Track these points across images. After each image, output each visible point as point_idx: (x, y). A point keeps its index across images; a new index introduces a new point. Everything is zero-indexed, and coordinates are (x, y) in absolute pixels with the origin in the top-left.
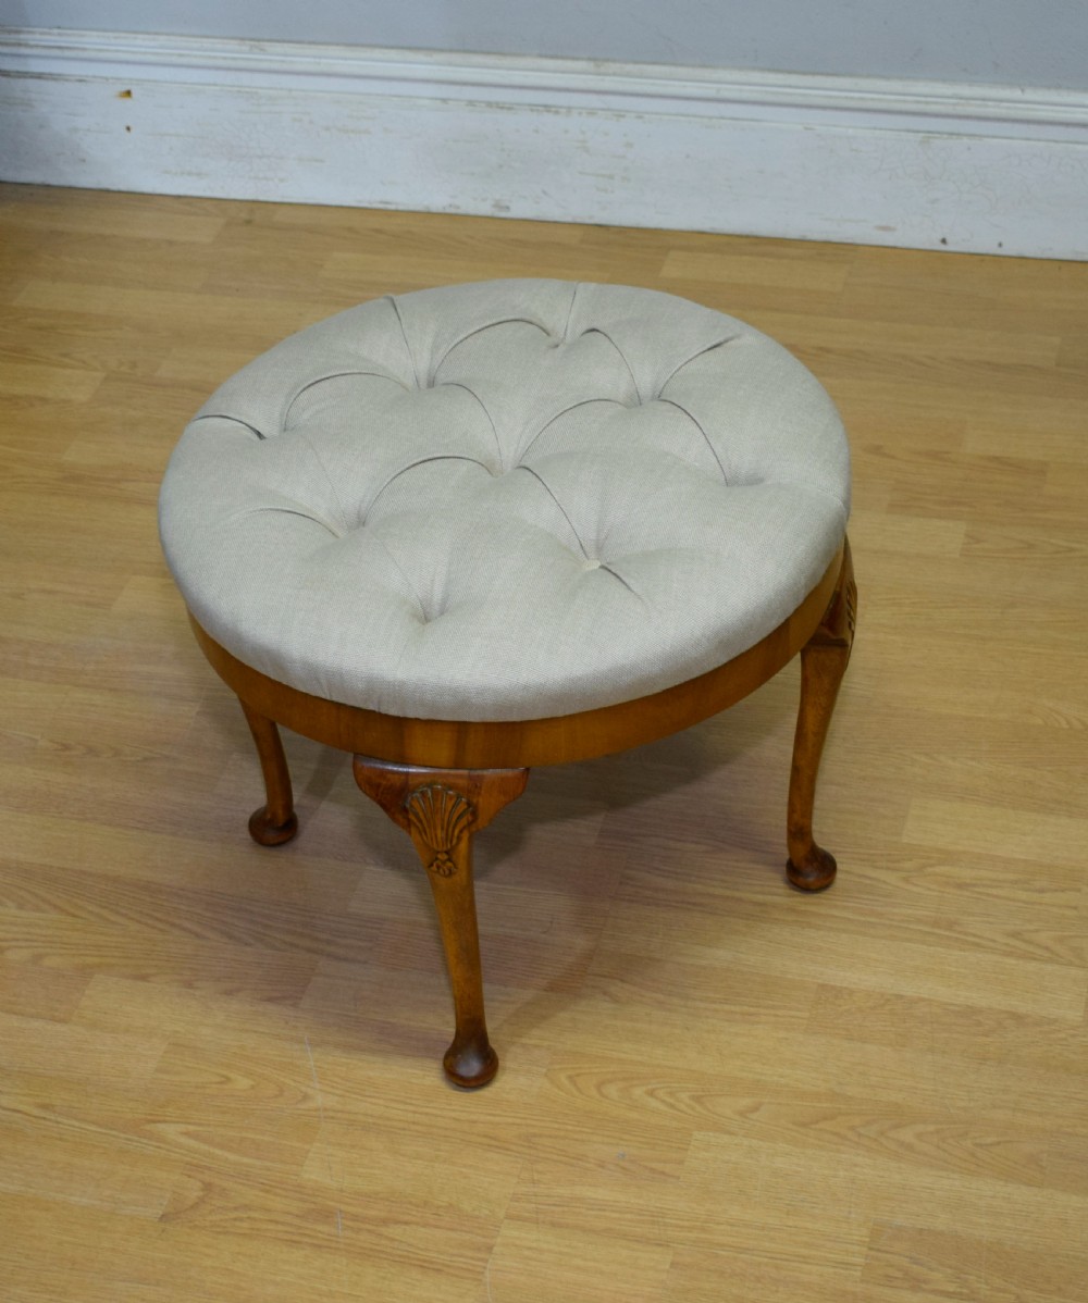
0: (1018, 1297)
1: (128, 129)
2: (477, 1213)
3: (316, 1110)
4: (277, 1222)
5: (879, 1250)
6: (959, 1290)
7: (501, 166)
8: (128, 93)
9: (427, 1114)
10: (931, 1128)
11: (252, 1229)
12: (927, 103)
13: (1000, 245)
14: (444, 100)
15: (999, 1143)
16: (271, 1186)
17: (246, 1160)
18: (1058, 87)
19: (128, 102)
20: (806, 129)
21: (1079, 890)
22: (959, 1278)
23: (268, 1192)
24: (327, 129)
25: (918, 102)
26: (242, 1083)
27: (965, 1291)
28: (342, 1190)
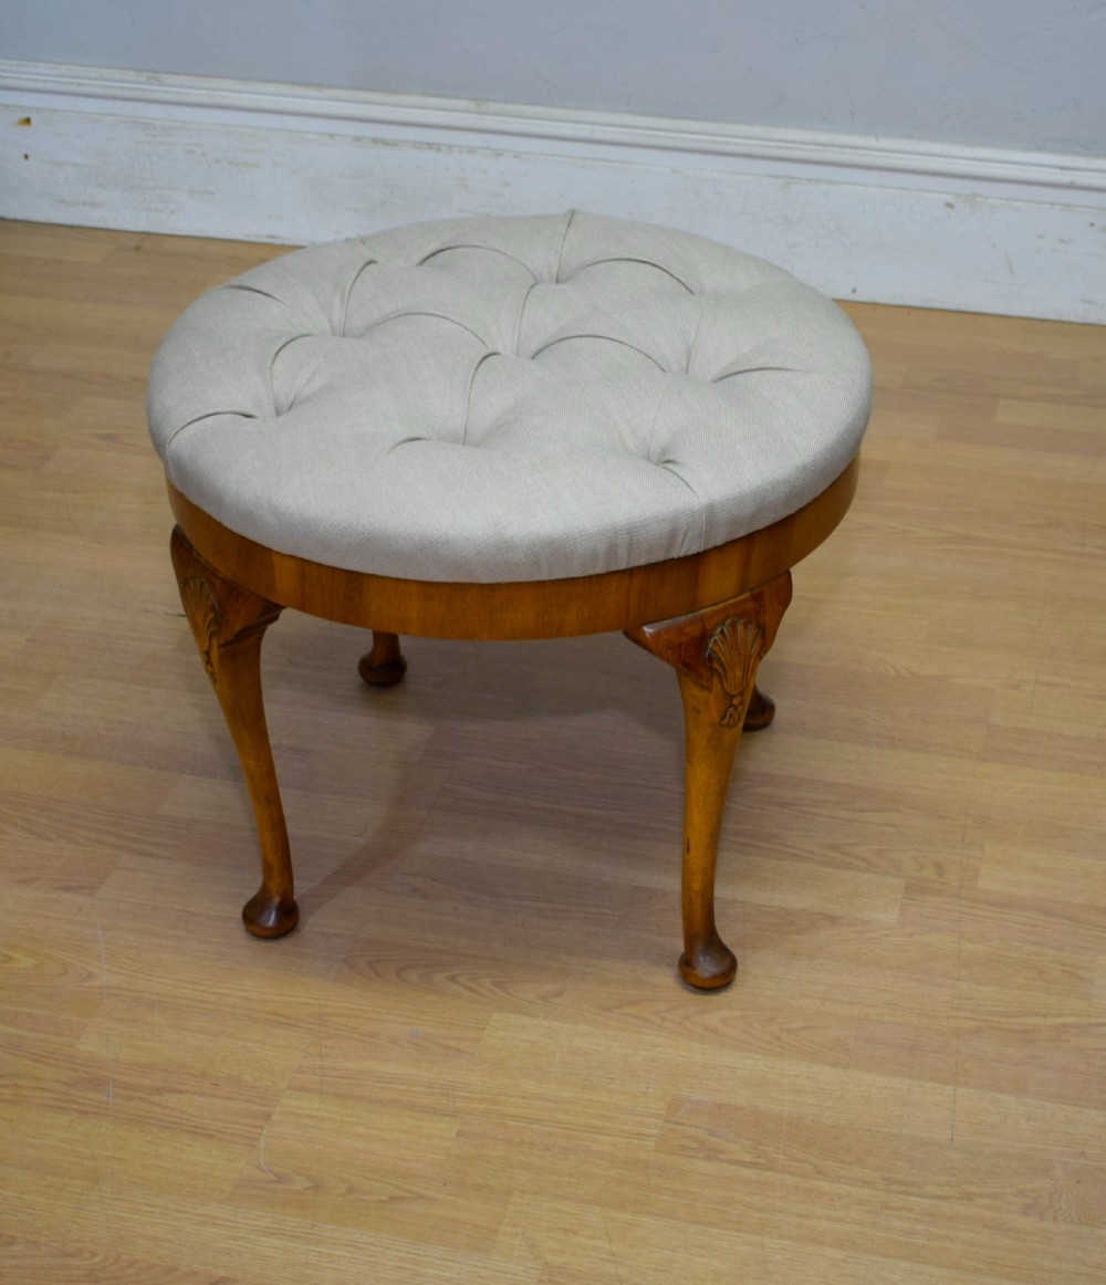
0: (816, 1167)
1: (26, 157)
2: (258, 1084)
3: (102, 987)
4: (44, 1090)
5: (676, 1123)
6: (756, 1160)
7: (384, 203)
8: (28, 121)
9: (217, 993)
10: (738, 1014)
11: (17, 1095)
12: (787, 148)
13: (854, 291)
14: (332, 136)
15: (805, 1028)
16: (43, 1056)
17: (19, 1032)
18: (911, 137)
19: (27, 129)
20: (675, 171)
21: (899, 811)
22: (756, 1149)
23: (39, 1061)
24: (218, 161)
25: (780, 147)
26: (25, 962)
27: (762, 1161)
28: (117, 1061)
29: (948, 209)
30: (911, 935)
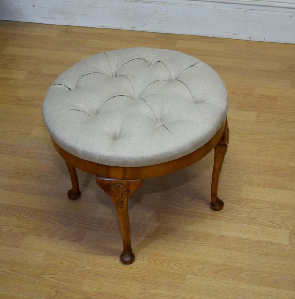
1: (34, 6)
2: (129, 298)
3: (87, 270)
7: (134, 17)
9: (116, 271)
10: (249, 273)
13: (265, 39)
15: (267, 277)
16: (74, 291)
17: (67, 284)
20: (214, 8)
21: (287, 210)
23: (73, 293)
26: (66, 264)
28: (93, 292)
29: (291, 17)
30: (292, 248)
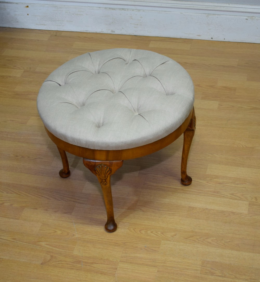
0: (235, 276)
1: (28, 14)
2: (113, 261)
3: (76, 238)
4: (68, 264)
5: (204, 267)
6: (222, 275)
7: (113, 22)
8: (28, 6)
9: (101, 238)
10: (215, 238)
11: (62, 266)
12: (208, 7)
13: (224, 39)
14: (100, 8)
15: (230, 241)
16: (66, 256)
17: (60, 250)
18: (237, 4)
19: (28, 8)
20: (181, 13)
21: (246, 184)
22: (222, 272)
23: (66, 257)
24: (73, 14)
25: (206, 7)
26: (59, 232)
27: (223, 275)
28: (82, 256)
29: (247, 20)
30: (251, 216)
